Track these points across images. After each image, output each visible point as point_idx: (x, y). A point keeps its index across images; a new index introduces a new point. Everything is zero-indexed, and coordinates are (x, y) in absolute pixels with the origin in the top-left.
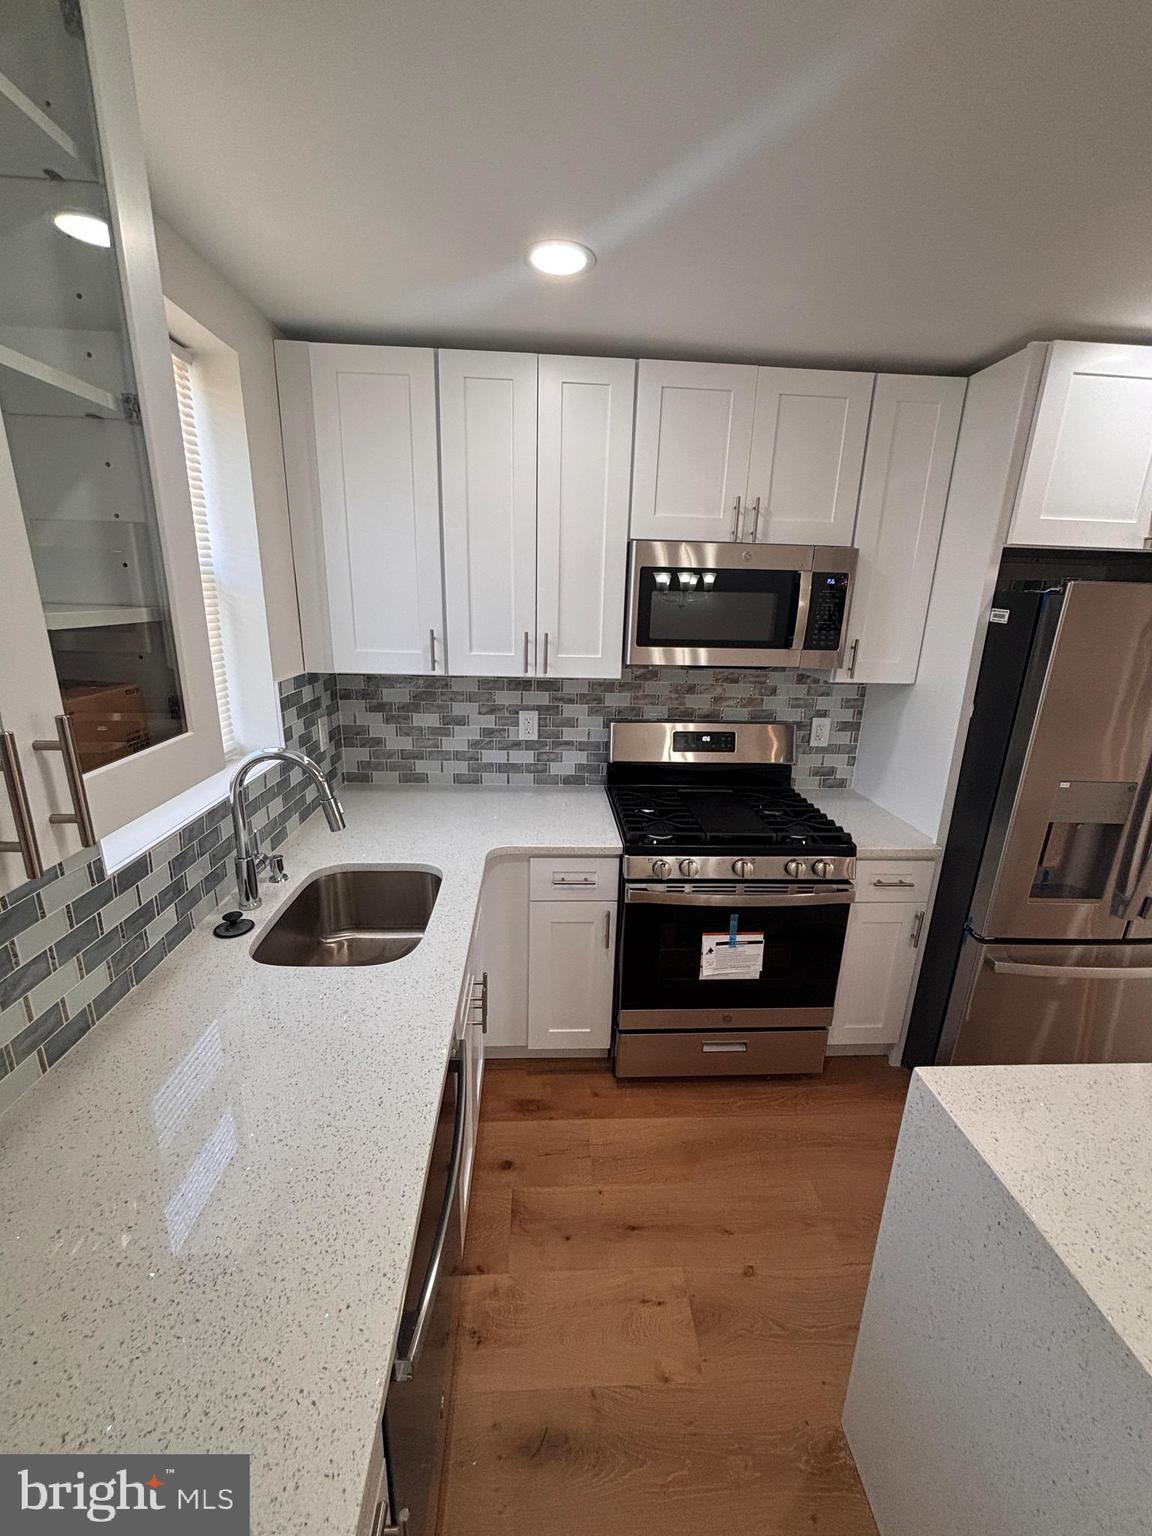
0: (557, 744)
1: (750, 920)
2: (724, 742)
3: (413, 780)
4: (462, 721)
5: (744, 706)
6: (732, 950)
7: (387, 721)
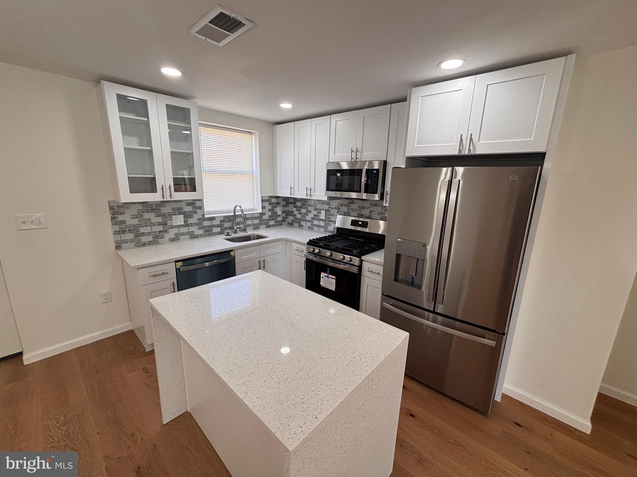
0: (330, 221)
1: (333, 271)
2: (365, 225)
3: (301, 226)
4: (310, 212)
5: (379, 215)
6: (328, 279)
7: (297, 210)
